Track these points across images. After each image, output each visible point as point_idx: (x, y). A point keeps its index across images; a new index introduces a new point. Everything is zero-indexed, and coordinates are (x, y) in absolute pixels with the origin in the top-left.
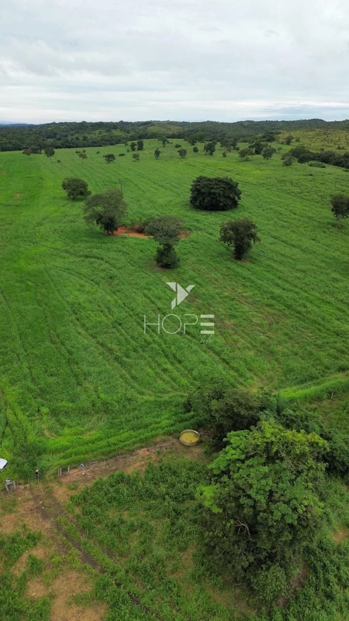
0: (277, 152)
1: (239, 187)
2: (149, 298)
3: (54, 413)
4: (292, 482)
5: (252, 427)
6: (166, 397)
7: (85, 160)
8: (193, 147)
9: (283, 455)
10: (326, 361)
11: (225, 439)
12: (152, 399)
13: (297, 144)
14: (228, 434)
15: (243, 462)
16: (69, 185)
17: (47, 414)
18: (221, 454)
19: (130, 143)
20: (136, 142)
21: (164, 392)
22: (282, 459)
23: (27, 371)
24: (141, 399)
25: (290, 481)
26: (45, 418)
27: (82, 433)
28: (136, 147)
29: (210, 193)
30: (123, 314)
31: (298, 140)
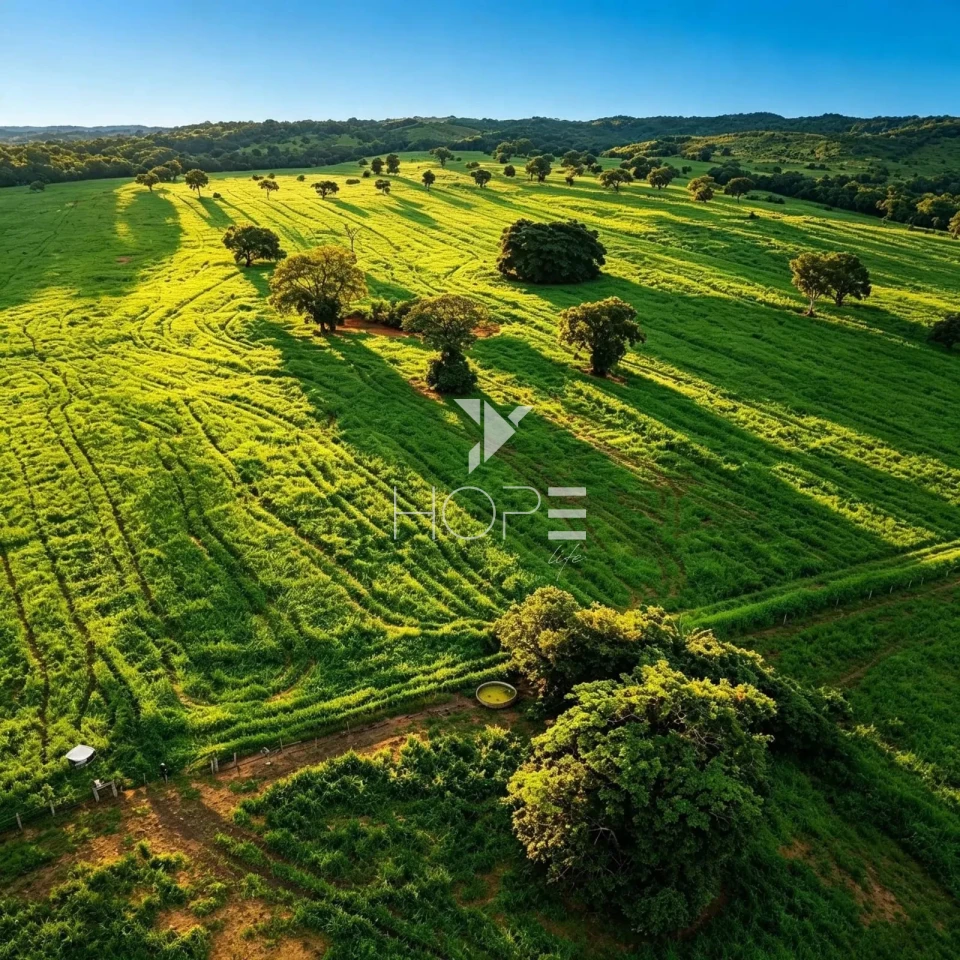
0: (682, 174)
1: (601, 239)
2: (411, 450)
3: (202, 663)
4: (701, 765)
5: (623, 676)
6: (446, 629)
7: (273, 194)
8: (504, 166)
9: (683, 720)
10: (776, 559)
11: (569, 696)
12: (415, 631)
13: (725, 159)
14: (575, 687)
15: (605, 731)
16: (237, 238)
17: (186, 666)
18: (561, 719)
19: (370, 161)
20: (384, 158)
21: (444, 619)
22: (681, 728)
23: (134, 588)
24: (394, 633)
25: (697, 763)
26: (179, 673)
27: (264, 696)
28: (385, 167)
29: (540, 252)
30: (356, 480)
31: (727, 152)
